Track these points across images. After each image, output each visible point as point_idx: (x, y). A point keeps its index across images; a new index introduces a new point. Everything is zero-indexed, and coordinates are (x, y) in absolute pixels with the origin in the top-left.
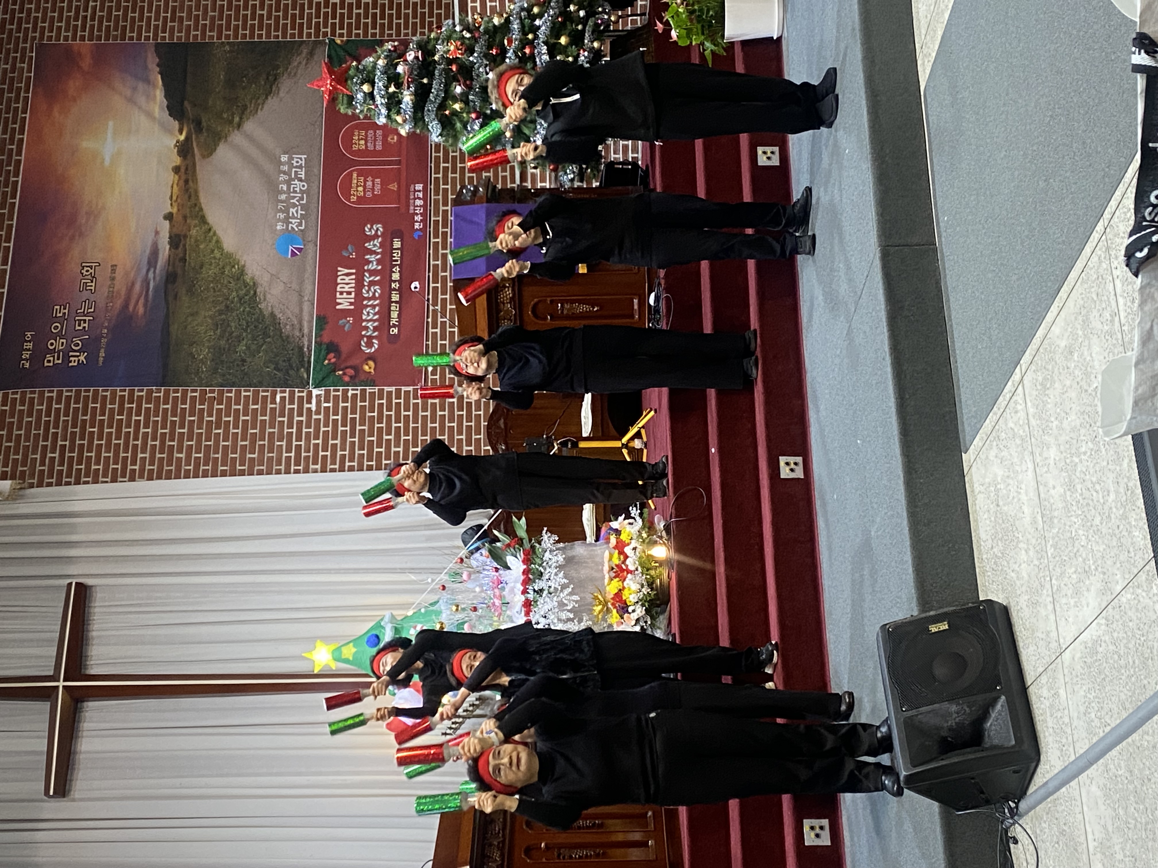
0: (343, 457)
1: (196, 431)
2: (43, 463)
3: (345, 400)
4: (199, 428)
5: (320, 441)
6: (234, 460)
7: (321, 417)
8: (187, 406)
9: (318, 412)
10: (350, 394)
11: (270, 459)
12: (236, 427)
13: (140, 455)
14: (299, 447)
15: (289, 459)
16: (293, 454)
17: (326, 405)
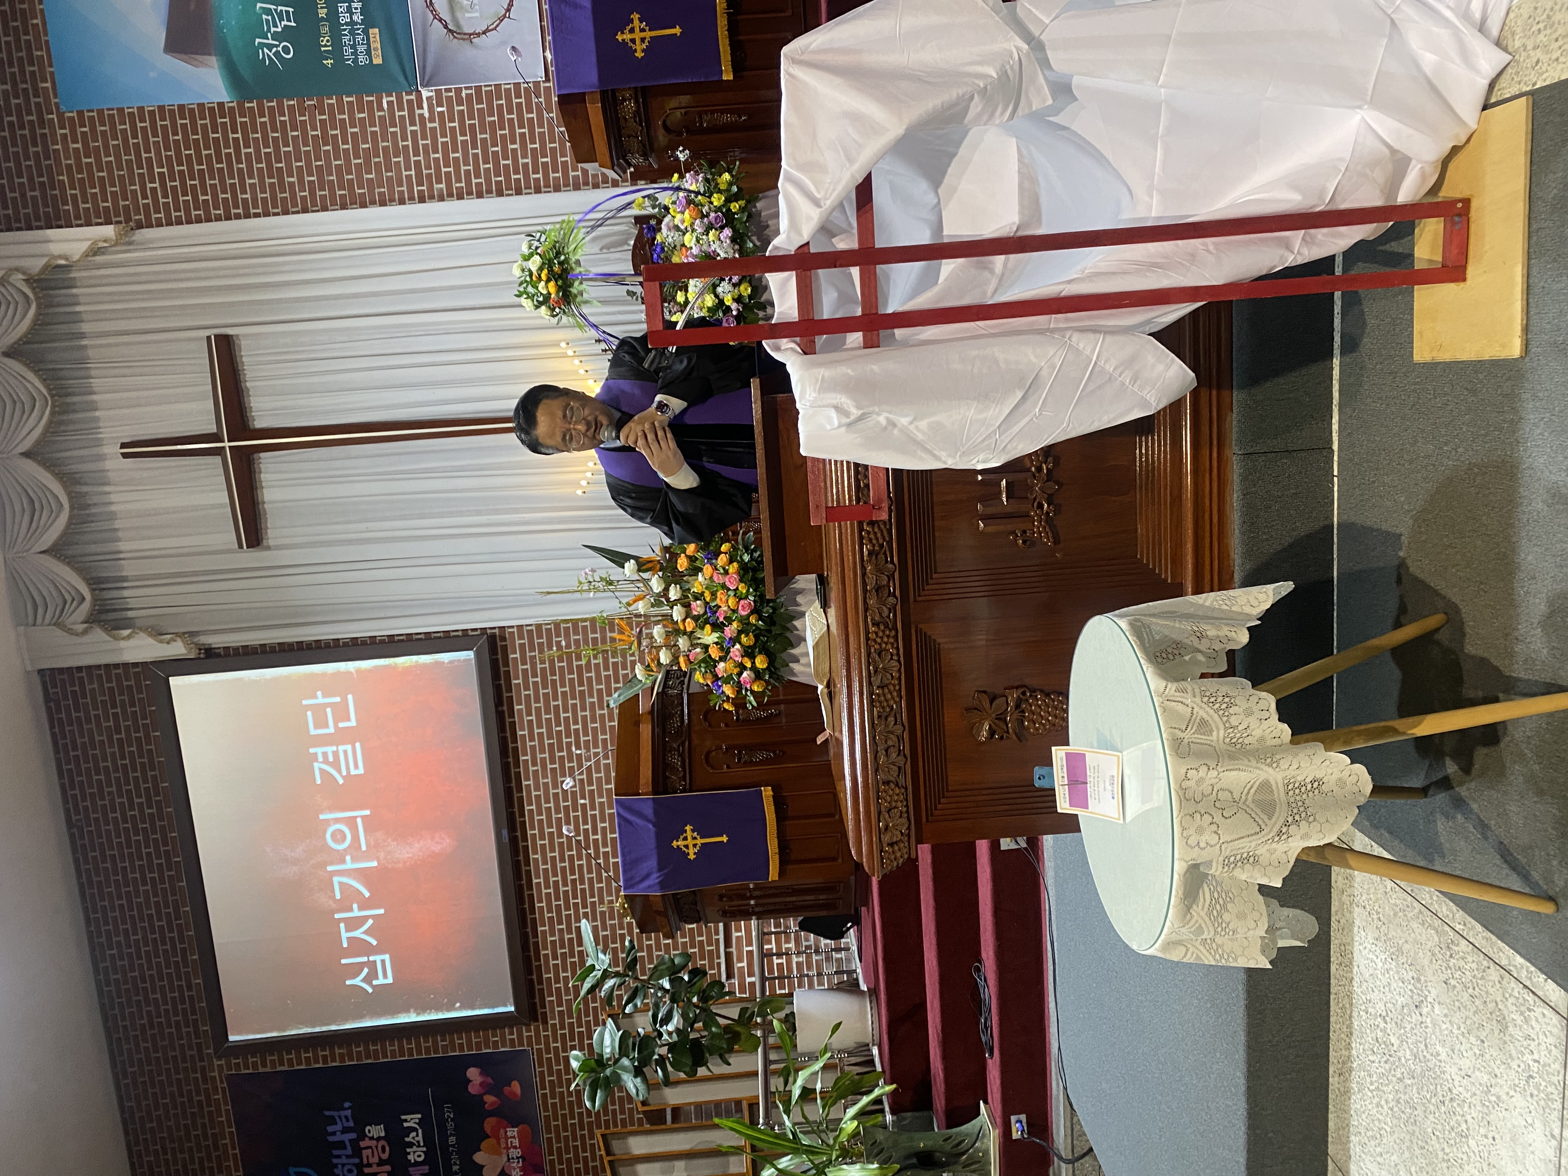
0: (468, 172)
1: (303, 149)
2: (145, 197)
3: (460, 103)
4: (306, 144)
5: (439, 155)
6: (350, 181)
7: (436, 125)
8: (287, 118)
9: (432, 120)
10: (464, 95)
11: (390, 179)
12: (345, 142)
13: (248, 181)
14: (417, 163)
15: (409, 177)
16: (413, 173)
17: (439, 109)
